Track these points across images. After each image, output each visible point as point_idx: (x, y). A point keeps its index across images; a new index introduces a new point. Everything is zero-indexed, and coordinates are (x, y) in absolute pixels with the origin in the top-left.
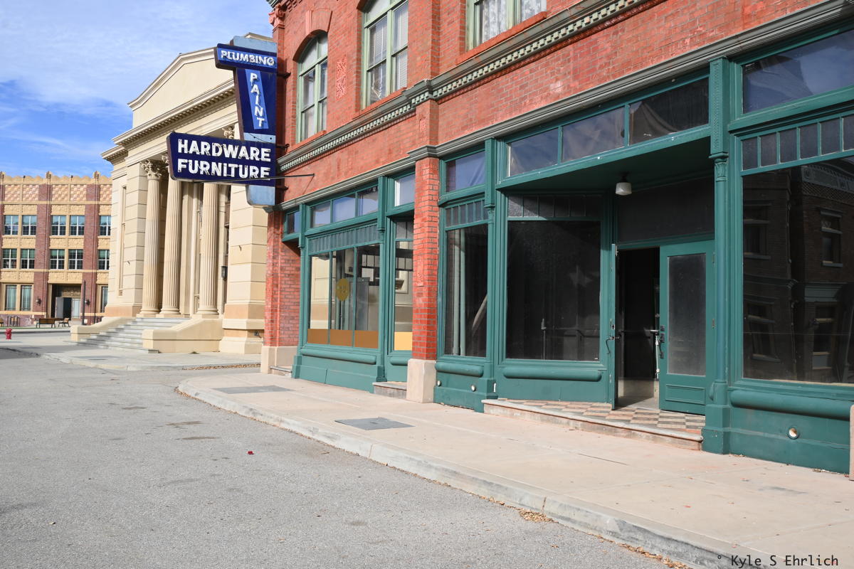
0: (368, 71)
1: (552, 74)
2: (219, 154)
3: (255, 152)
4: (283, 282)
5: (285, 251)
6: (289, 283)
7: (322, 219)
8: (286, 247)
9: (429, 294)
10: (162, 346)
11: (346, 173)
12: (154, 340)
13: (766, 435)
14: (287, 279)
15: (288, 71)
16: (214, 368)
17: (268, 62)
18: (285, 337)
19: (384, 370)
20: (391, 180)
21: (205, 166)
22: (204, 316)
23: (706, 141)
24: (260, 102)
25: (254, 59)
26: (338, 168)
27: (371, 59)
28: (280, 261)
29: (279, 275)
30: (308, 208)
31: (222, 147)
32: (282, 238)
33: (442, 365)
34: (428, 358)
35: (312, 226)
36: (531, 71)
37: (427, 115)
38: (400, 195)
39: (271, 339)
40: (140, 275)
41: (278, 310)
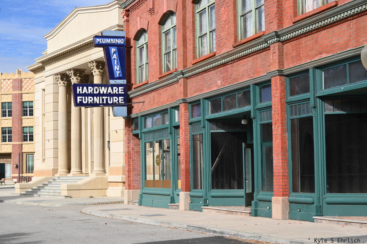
0: (165, 54)
1: (218, 77)
2: (98, 92)
3: (116, 89)
4: (134, 156)
5: (134, 140)
6: (137, 156)
8: (134, 137)
9: (186, 163)
10: (72, 193)
11: (157, 104)
12: (67, 190)
14: (135, 154)
15: (131, 45)
16: (102, 204)
17: (120, 41)
18: (136, 185)
19: (174, 198)
20: (173, 110)
21: (91, 99)
22: (97, 174)
24: (117, 64)
25: (113, 41)
26: (154, 100)
27: (166, 50)
28: (131, 145)
29: (131, 152)
30: (143, 118)
31: (99, 88)
32: (132, 132)
33: (191, 194)
34: (186, 191)
35: (145, 127)
37: (183, 84)
38: (178, 117)
39: (129, 186)
40: (56, 149)
41: (132, 170)
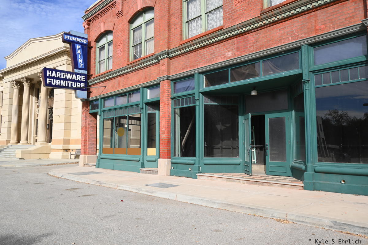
0: (132, 47)
1: (227, 49)
2: (64, 77)
3: (79, 77)
5: (90, 117)
6: (92, 130)
7: (110, 104)
8: (91, 115)
9: (168, 133)
10: (25, 156)
11: (123, 86)
12: (22, 154)
13: (331, 183)
14: (91, 128)
15: (92, 45)
17: (84, 41)
18: (90, 151)
19: (144, 164)
20: (146, 89)
21: (58, 82)
23: (301, 75)
24: (81, 57)
25: (79, 40)
26: (119, 84)
27: (134, 42)
28: (88, 121)
29: (88, 126)
30: (103, 100)
31: (66, 74)
32: (89, 111)
33: (174, 161)
34: (168, 158)
35: (104, 107)
36: (216, 48)
37: (166, 63)
38: (150, 95)
39: (85, 152)
40: (9, 128)
41: (87, 140)
